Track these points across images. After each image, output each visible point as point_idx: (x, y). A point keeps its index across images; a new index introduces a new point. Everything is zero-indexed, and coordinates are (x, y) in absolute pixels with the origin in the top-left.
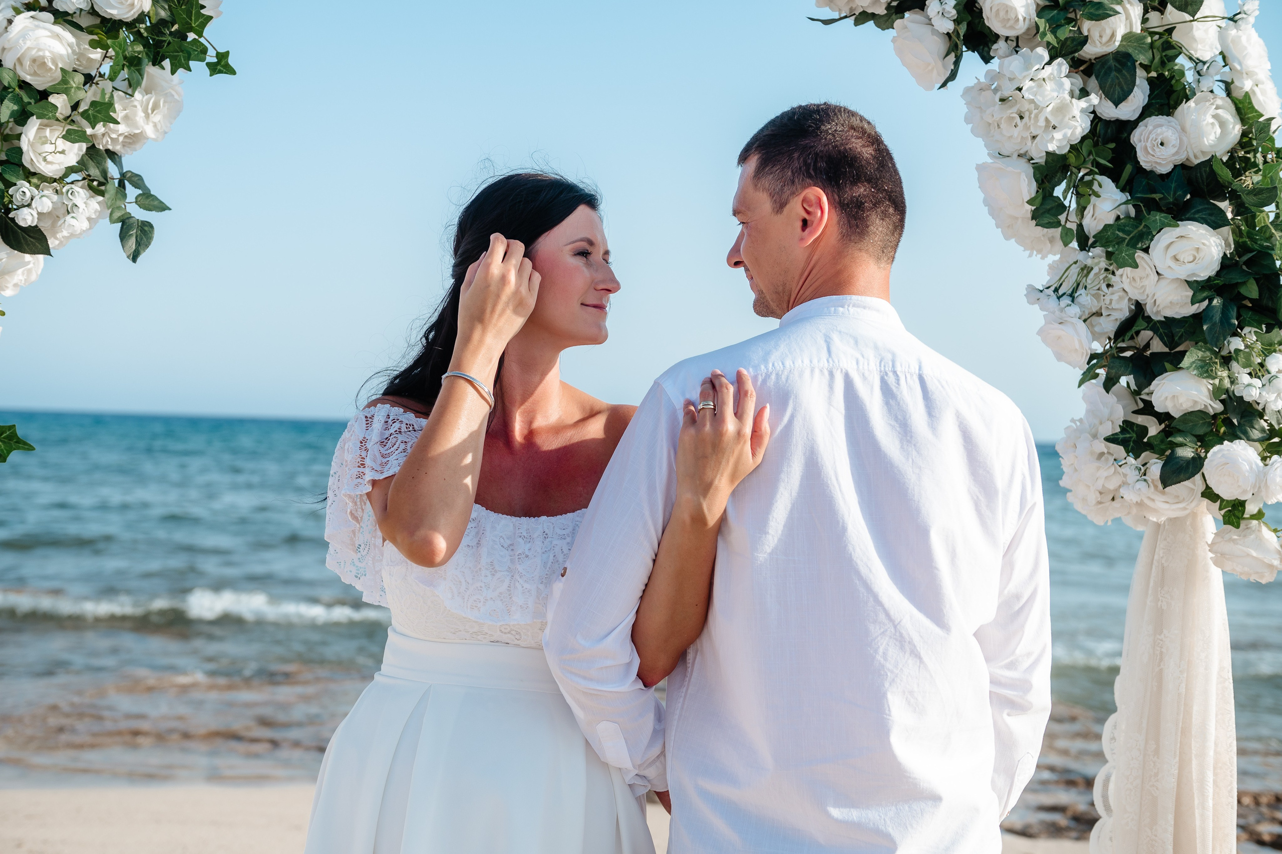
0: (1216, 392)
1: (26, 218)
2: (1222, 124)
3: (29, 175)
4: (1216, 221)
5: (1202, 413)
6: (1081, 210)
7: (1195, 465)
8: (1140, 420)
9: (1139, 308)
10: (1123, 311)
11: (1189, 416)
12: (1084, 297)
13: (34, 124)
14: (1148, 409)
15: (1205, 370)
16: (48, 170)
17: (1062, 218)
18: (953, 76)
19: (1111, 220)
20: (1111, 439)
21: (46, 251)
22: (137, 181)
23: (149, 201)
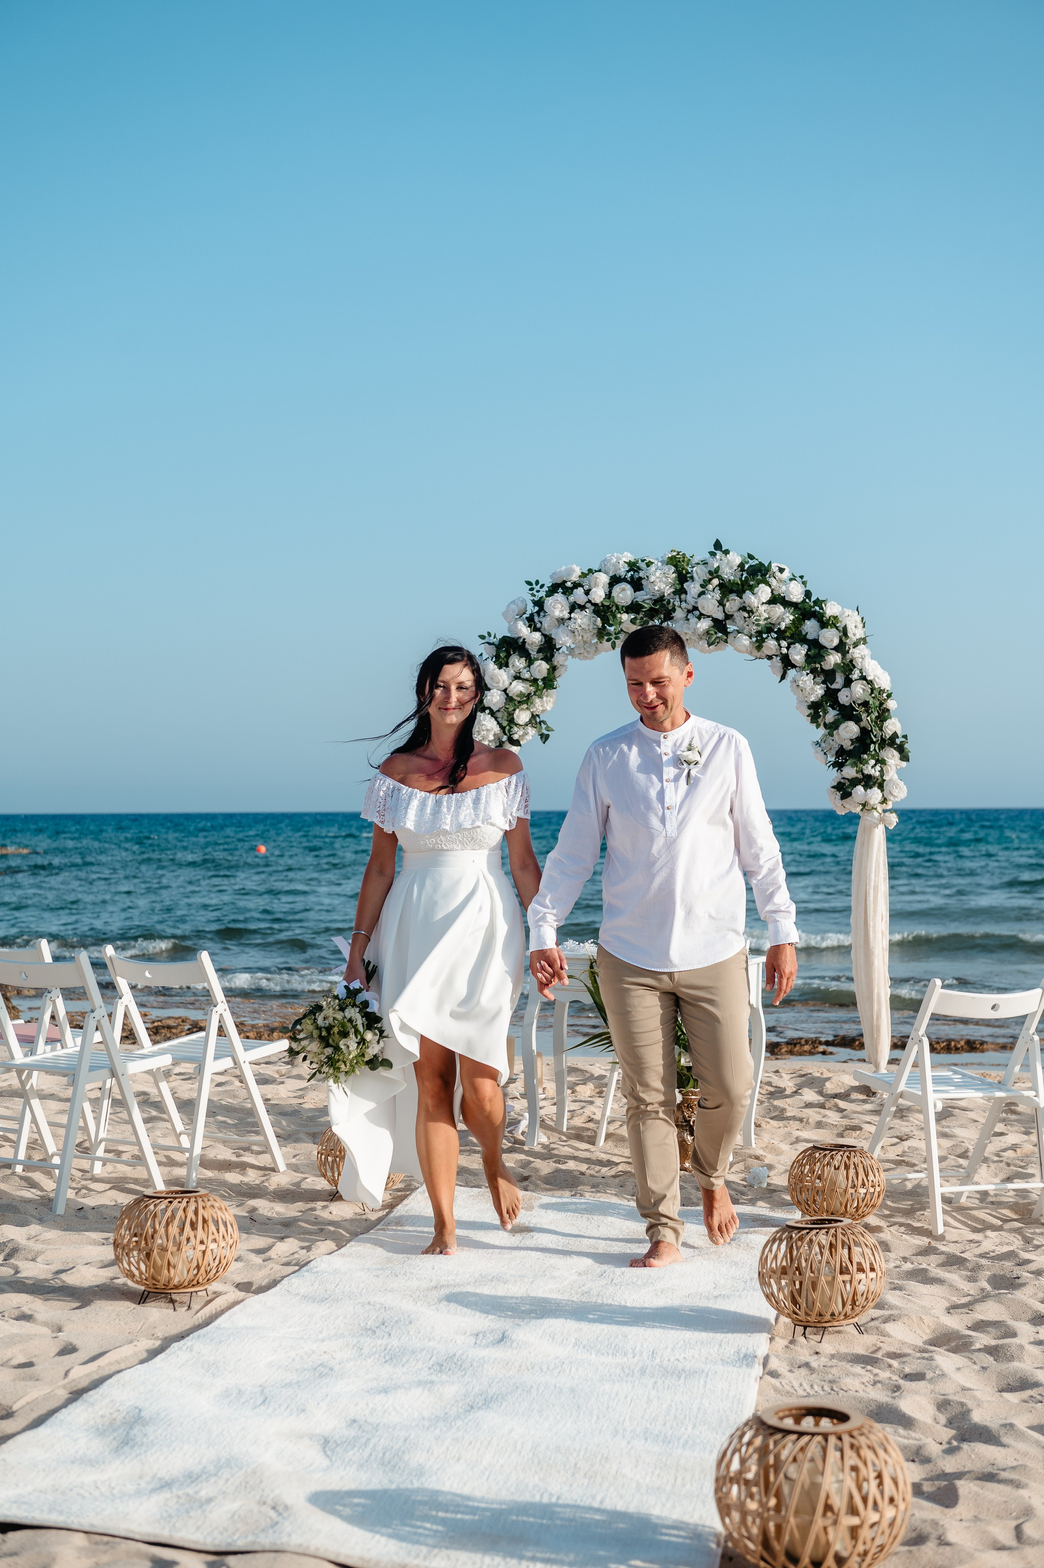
0: (857, 772)
1: (516, 737)
2: (864, 690)
3: (516, 725)
4: (857, 720)
5: (857, 778)
6: (824, 717)
7: (850, 794)
8: (842, 781)
9: (842, 746)
10: (836, 748)
11: (853, 779)
12: (823, 745)
13: (517, 710)
14: (844, 778)
15: (854, 765)
16: (521, 723)
17: (820, 720)
18: (783, 677)
19: (832, 720)
20: (833, 787)
21: (520, 745)
22: (544, 722)
23: (548, 729)
